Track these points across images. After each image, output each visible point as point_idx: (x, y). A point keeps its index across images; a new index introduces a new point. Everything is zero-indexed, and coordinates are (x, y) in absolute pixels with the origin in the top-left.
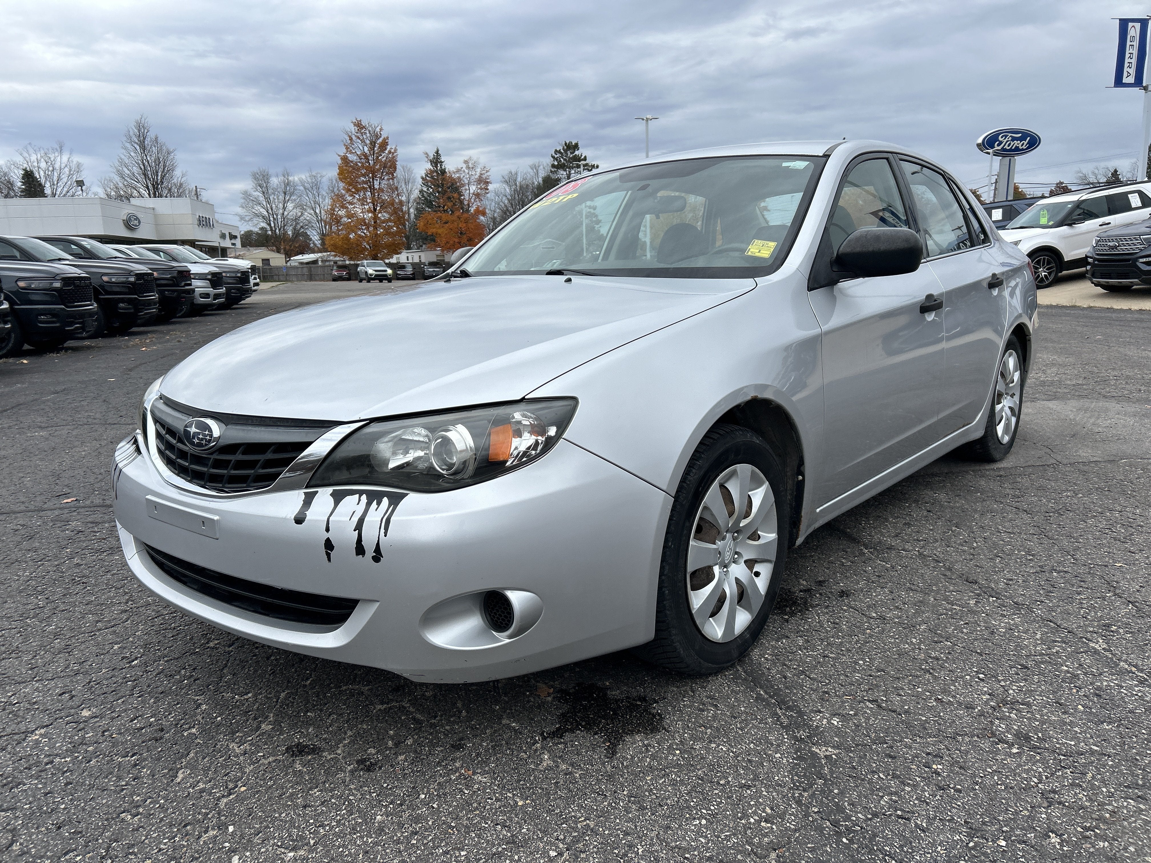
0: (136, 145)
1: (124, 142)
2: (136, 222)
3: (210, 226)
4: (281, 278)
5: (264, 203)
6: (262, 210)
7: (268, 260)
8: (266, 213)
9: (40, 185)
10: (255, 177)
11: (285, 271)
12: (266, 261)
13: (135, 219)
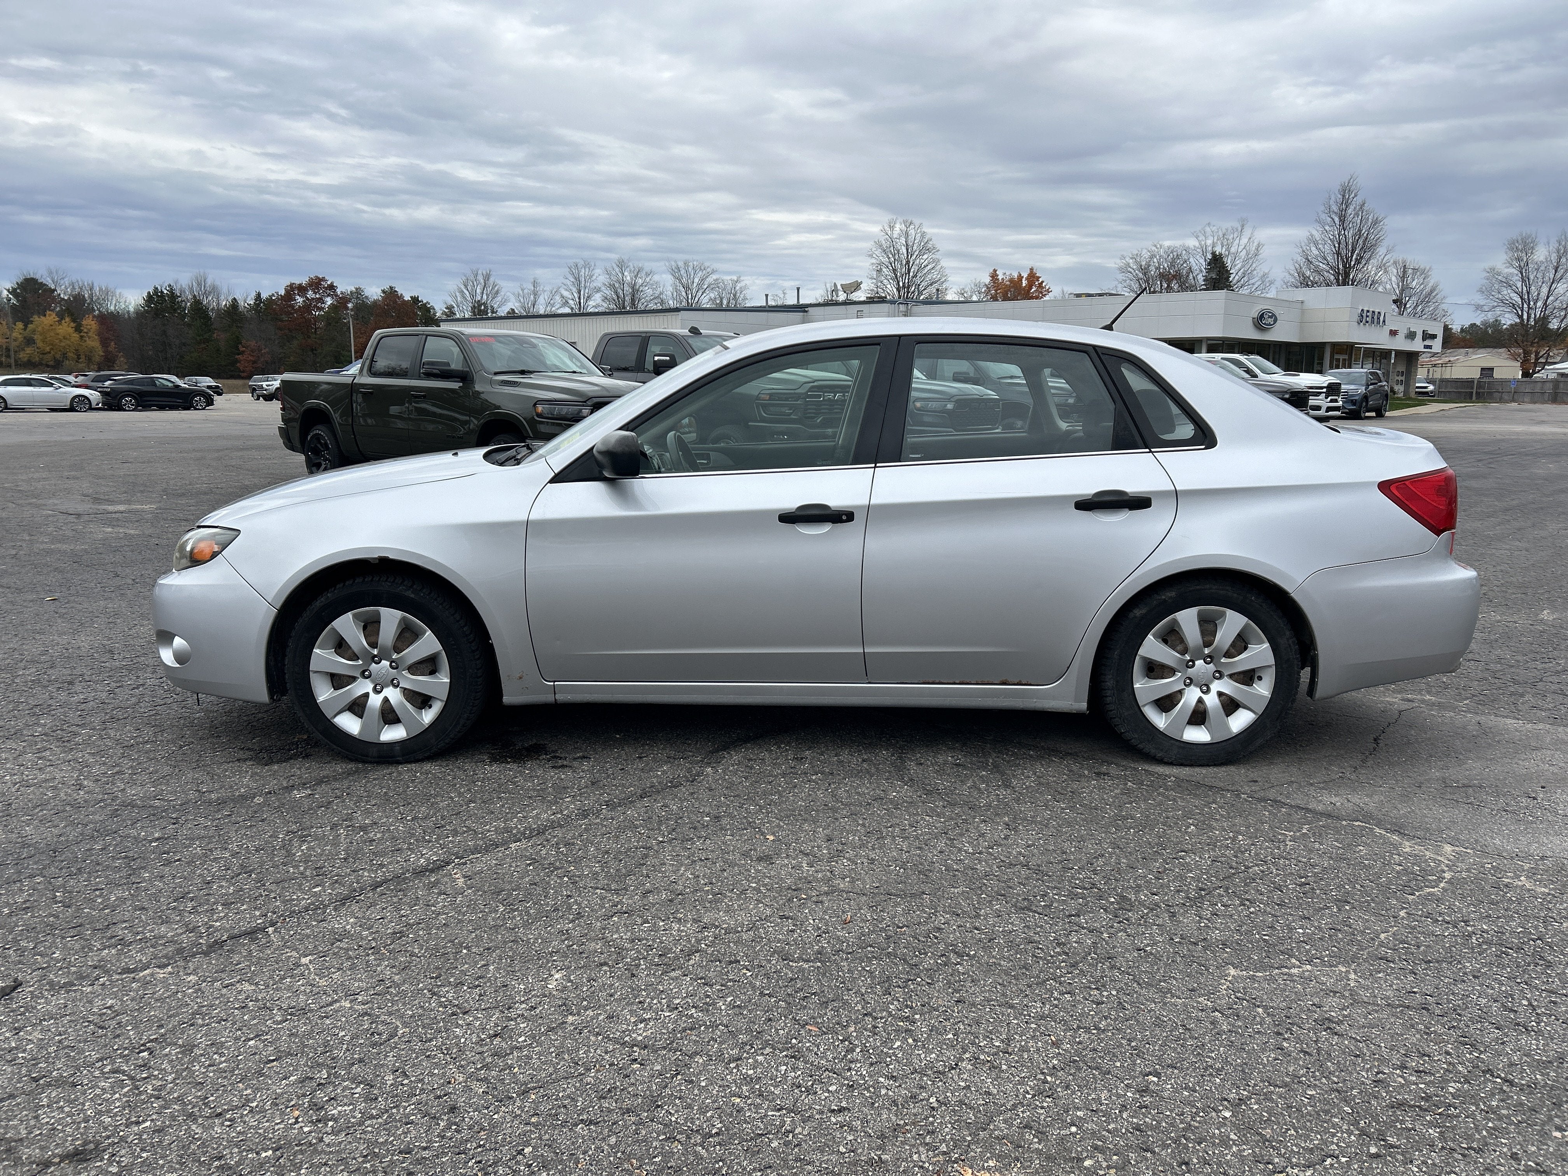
0: (1334, 216)
1: (1320, 213)
2: (1271, 321)
3: (1378, 323)
4: (1505, 396)
5: (1519, 284)
6: (1513, 295)
7: (1492, 369)
8: (1519, 301)
9: (1227, 271)
10: (1512, 246)
11: (1513, 387)
12: (1487, 371)
13: (1270, 317)
